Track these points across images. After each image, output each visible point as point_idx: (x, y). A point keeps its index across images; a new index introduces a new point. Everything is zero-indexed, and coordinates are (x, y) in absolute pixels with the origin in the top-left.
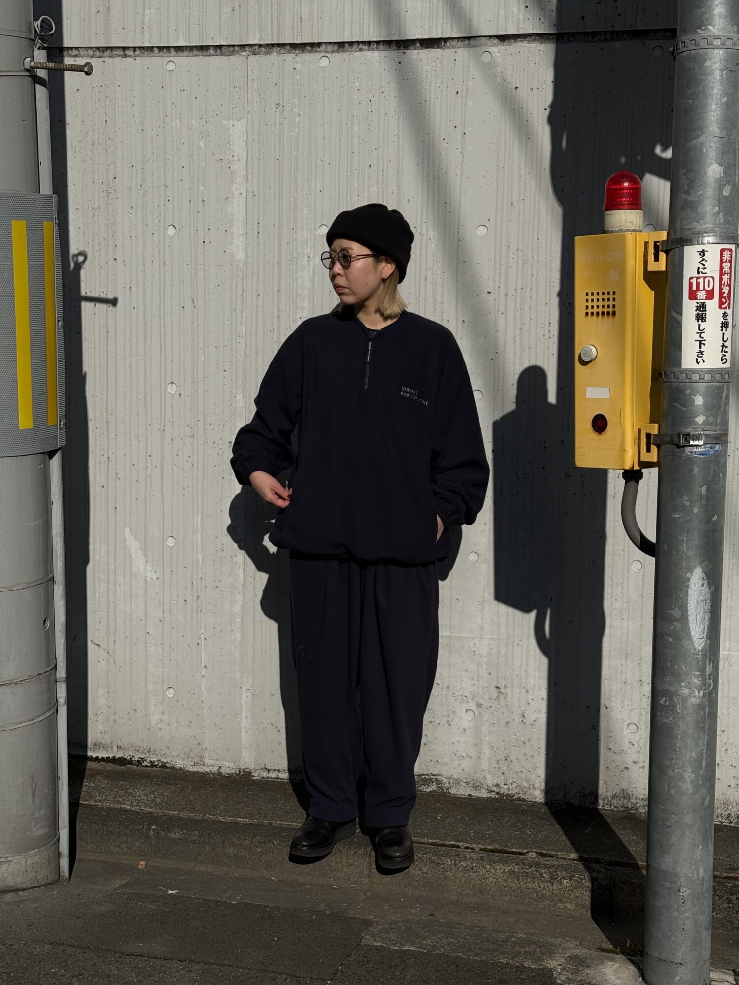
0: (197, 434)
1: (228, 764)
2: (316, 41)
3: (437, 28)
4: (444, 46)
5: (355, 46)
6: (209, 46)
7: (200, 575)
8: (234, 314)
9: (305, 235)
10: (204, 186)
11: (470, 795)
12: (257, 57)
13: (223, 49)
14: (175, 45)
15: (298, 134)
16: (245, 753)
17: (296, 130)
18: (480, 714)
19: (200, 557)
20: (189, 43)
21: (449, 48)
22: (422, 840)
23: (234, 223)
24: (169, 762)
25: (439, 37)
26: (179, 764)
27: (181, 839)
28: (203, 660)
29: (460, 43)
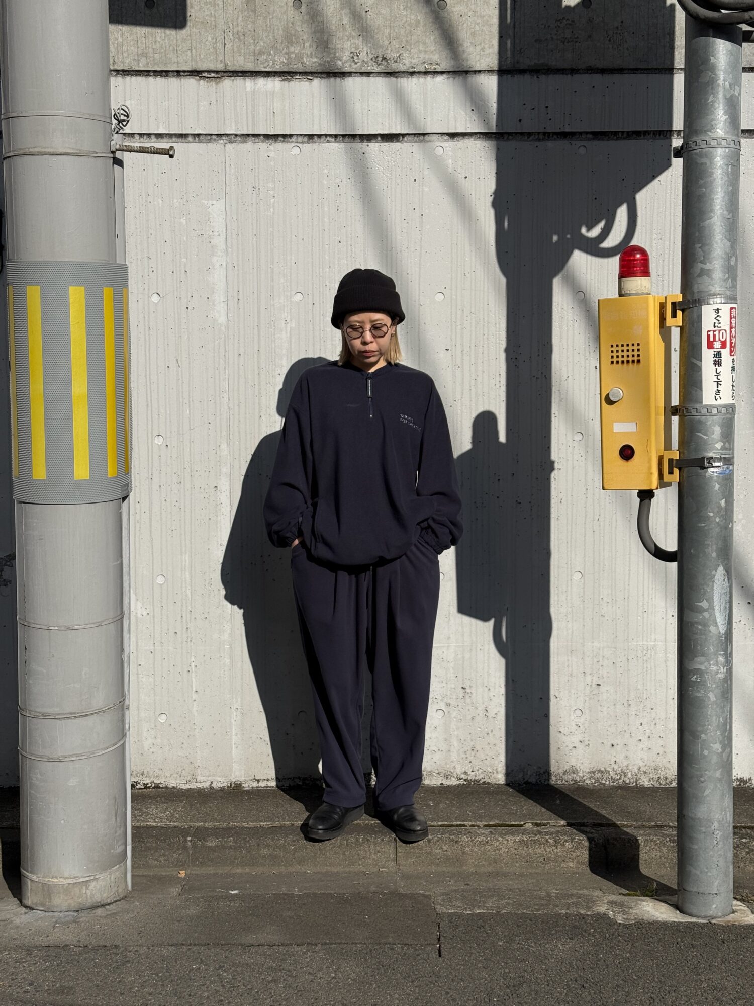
0: (184, 481)
1: (219, 779)
2: (288, 133)
3: (396, 125)
4: (402, 140)
5: (323, 138)
6: (188, 134)
7: (189, 608)
8: (217, 372)
9: (282, 301)
10: (187, 258)
11: (442, 784)
12: (233, 145)
13: (201, 138)
14: (156, 132)
15: (274, 213)
16: (236, 767)
17: (272, 210)
18: (449, 712)
19: (189, 592)
20: (169, 131)
21: (406, 142)
22: (432, 824)
23: (215, 291)
24: (162, 782)
25: (398, 133)
26: (172, 783)
27: (217, 846)
28: (194, 686)
29: (416, 138)
